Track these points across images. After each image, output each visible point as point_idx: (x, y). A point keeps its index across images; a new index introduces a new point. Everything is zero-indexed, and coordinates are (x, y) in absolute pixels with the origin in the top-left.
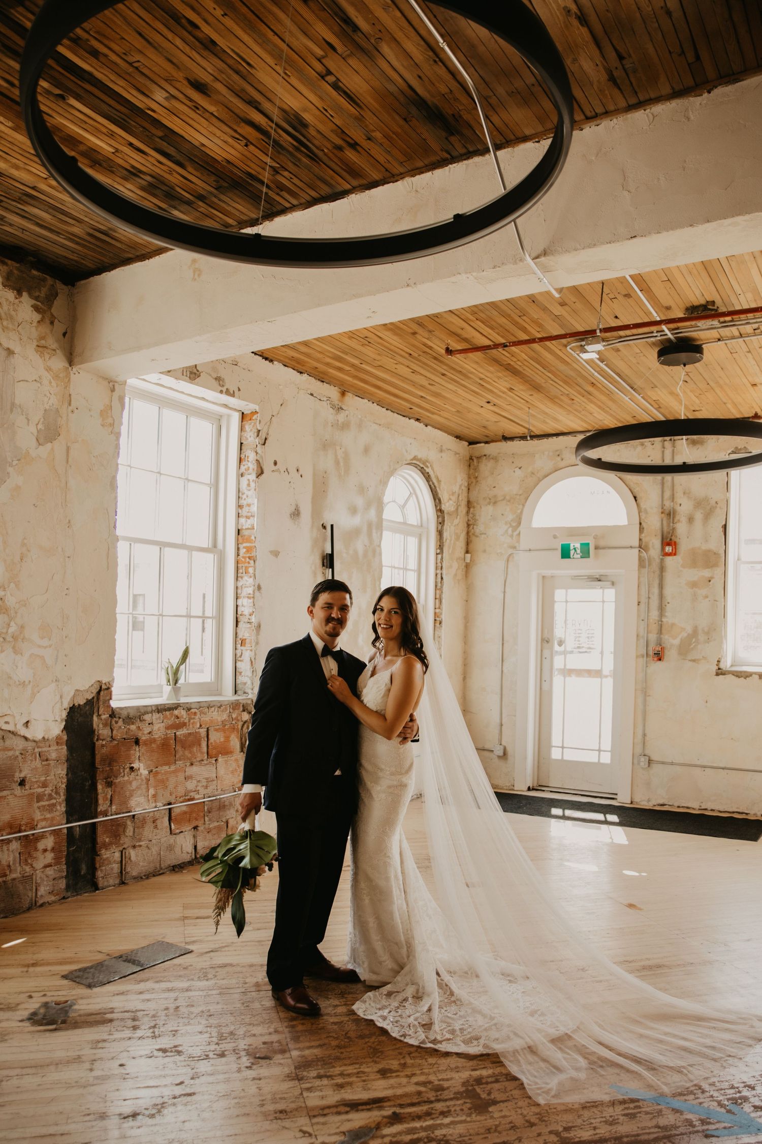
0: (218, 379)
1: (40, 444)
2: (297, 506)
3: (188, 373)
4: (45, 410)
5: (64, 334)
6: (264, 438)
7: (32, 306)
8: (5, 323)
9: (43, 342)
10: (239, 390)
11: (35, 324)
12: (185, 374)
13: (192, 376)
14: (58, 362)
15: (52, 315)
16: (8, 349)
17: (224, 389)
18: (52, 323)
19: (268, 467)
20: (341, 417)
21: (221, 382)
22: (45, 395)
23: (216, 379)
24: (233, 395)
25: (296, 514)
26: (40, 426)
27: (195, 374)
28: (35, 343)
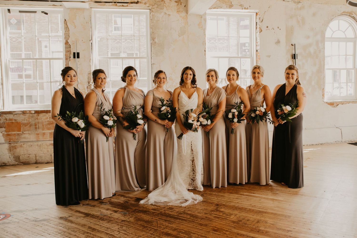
0: (241, 5)
1: (180, 37)
2: (278, 39)
3: (229, 6)
4: (181, 27)
5: (185, 6)
6: (262, 20)
7: (175, 2)
8: (167, 8)
9: (179, 10)
10: (250, 6)
11: (176, 6)
12: (227, 7)
13: (230, 7)
14: (183, 14)
15: (181, 2)
16: (169, 14)
17: (244, 8)
18: (181, 4)
19: (264, 29)
20: (300, 5)
21: (242, 6)
22: (180, 24)
23: (240, 5)
24: (248, 9)
25: (278, 42)
26: (179, 32)
27: (231, 6)
28: (176, 11)
